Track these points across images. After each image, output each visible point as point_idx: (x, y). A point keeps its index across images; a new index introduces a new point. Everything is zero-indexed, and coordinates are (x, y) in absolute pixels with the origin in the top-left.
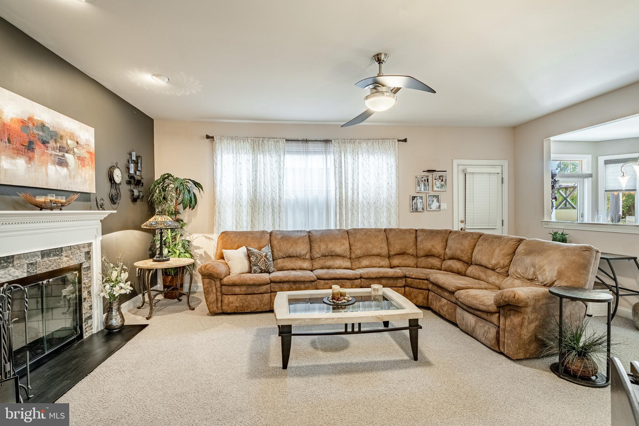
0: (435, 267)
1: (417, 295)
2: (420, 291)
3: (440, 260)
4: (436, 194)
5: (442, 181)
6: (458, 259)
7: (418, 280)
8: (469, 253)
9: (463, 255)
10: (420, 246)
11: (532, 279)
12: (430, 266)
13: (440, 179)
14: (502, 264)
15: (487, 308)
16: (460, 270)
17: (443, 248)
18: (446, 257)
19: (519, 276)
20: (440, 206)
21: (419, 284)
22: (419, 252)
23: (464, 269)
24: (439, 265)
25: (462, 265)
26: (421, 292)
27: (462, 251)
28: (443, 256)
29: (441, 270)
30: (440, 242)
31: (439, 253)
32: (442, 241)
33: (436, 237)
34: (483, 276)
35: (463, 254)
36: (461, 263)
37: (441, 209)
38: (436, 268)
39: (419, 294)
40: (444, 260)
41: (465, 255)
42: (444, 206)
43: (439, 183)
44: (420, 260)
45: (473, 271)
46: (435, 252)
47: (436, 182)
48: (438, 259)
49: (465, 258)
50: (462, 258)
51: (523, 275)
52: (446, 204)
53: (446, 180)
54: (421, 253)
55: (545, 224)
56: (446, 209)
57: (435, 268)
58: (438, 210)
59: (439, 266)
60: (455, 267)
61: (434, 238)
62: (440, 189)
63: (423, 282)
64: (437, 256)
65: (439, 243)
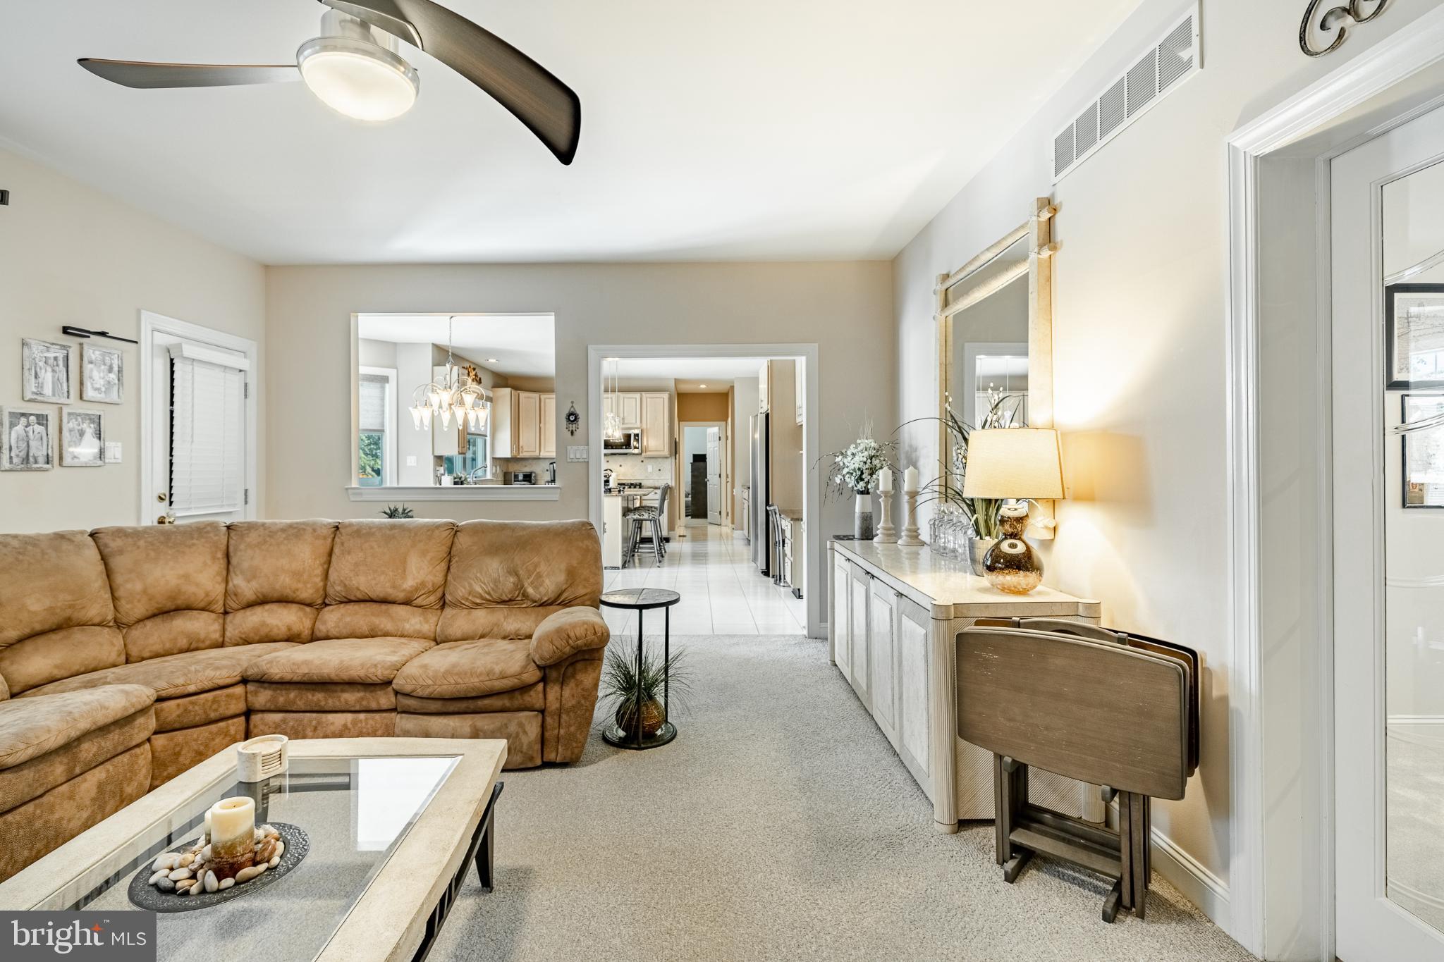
0: (203, 642)
1: (206, 746)
2: (213, 727)
3: (213, 616)
4: (94, 410)
5: (110, 370)
6: (284, 600)
7: (210, 696)
8: (316, 576)
9: (300, 585)
10: (129, 586)
11: (510, 600)
12: (183, 643)
13: (105, 364)
14: (431, 584)
15: (516, 680)
16: (297, 628)
17: (219, 579)
18: (232, 604)
19: (478, 601)
20: (102, 453)
21: (215, 706)
22: (129, 606)
23: (307, 624)
24: (215, 631)
25: (301, 614)
26: (219, 732)
27: (297, 575)
28: (221, 602)
29: (221, 645)
30: (209, 562)
31: (207, 595)
32: (214, 558)
33: (190, 547)
34: (385, 624)
35: (299, 581)
36: (294, 607)
37: (107, 461)
38: (208, 643)
39: (213, 739)
40: (226, 613)
41: (305, 583)
42: (115, 450)
43: (102, 375)
44: (136, 633)
45: (348, 619)
46: (194, 594)
47: (91, 370)
48: (205, 614)
49: (306, 593)
50: (298, 593)
51: (488, 597)
52: (120, 444)
53: (120, 371)
54: (138, 609)
55: (354, 494)
56: (120, 461)
57: (201, 645)
58: (99, 463)
59: (216, 636)
60: (280, 624)
61: (183, 552)
62: (103, 395)
63: (228, 696)
64: (202, 605)
65: (205, 564)
